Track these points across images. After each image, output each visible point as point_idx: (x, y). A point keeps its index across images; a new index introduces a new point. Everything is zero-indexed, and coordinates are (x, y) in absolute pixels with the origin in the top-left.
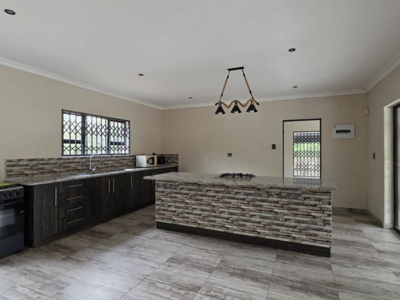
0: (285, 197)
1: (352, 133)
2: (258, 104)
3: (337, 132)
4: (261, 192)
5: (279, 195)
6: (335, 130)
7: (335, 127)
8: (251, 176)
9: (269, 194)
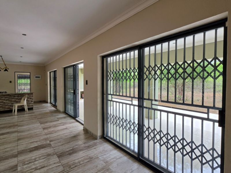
0: (20, 97)
1: (41, 78)
2: (8, 69)
3: (36, 77)
4: (11, 96)
5: (18, 96)
6: (35, 77)
7: (35, 76)
8: (6, 92)
9: (14, 97)
